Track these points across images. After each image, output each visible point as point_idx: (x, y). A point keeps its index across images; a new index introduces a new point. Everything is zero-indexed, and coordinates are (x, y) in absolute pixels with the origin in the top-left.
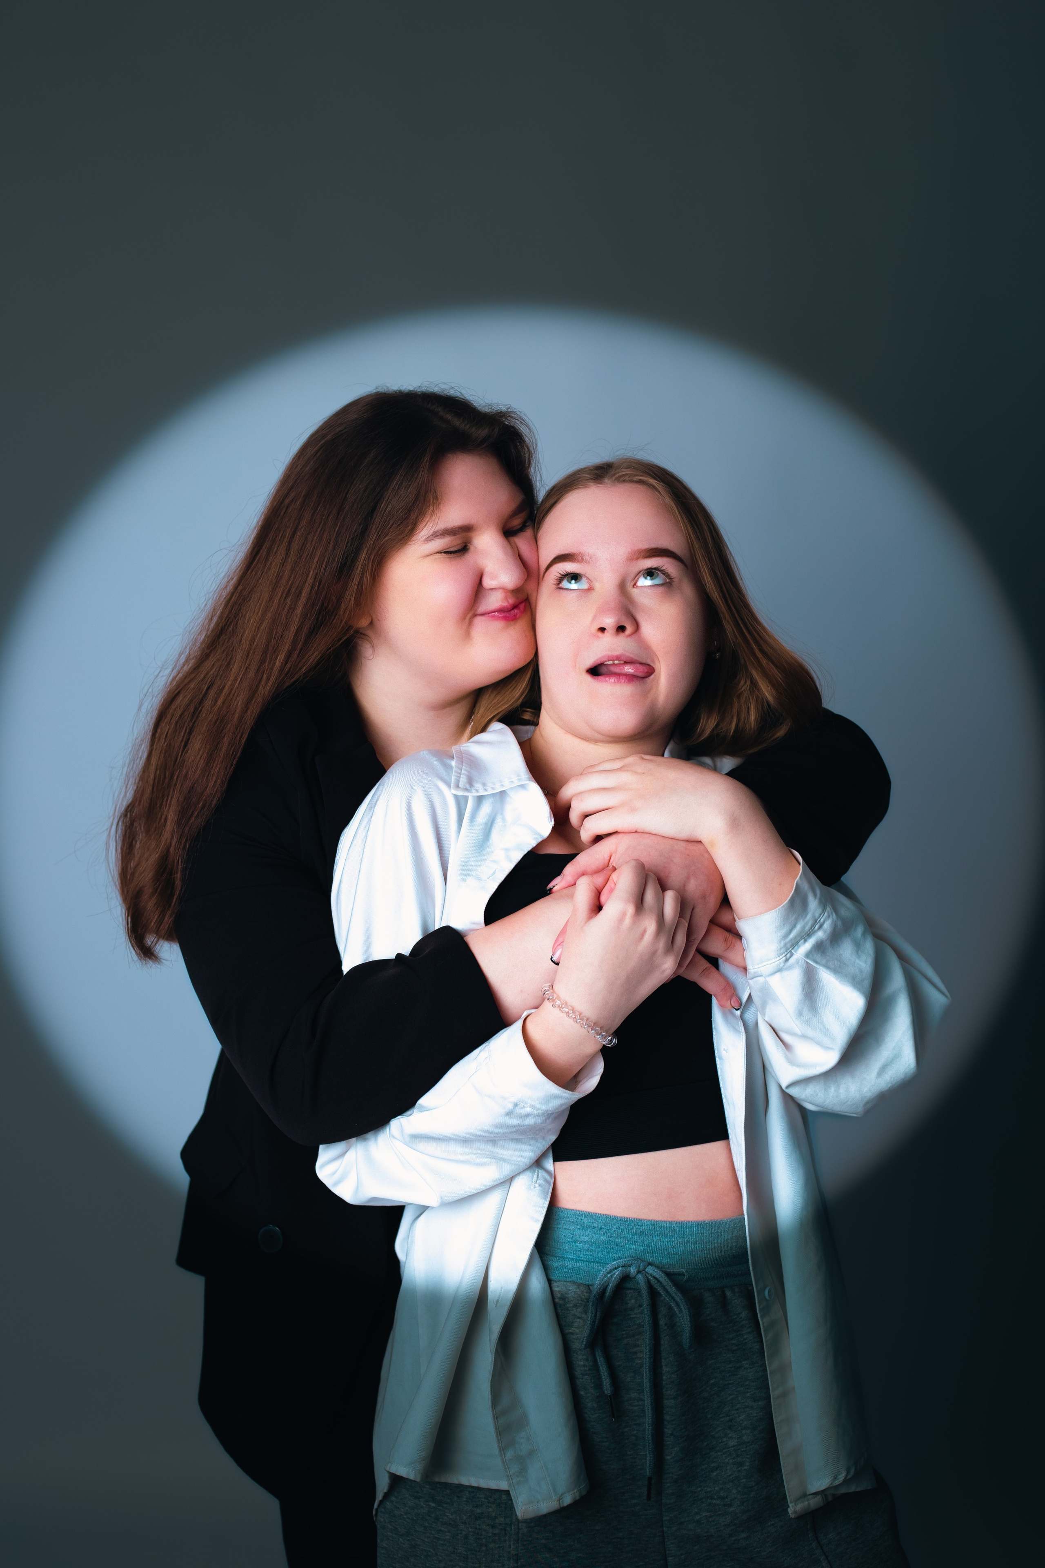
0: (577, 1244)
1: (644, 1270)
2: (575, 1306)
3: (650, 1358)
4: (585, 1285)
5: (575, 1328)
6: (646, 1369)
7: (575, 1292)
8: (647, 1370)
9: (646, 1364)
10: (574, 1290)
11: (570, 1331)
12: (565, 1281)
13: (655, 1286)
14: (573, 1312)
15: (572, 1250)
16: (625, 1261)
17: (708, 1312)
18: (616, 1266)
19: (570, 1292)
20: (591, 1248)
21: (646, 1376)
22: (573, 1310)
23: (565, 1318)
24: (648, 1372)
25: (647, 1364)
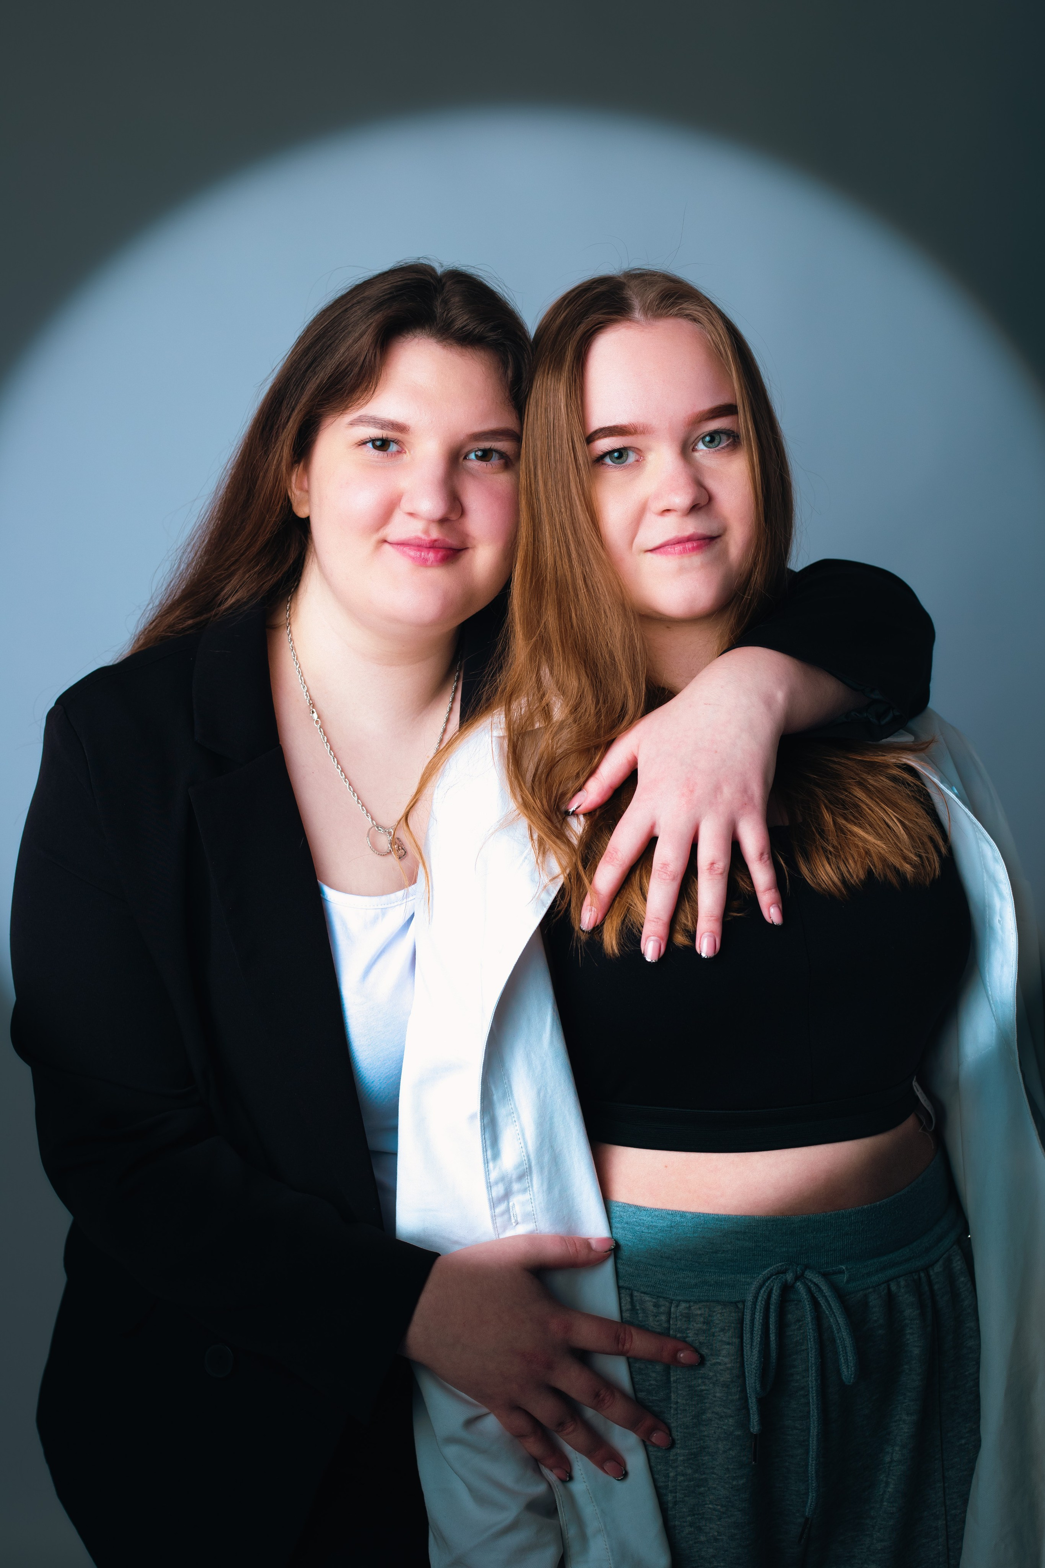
0: (718, 1255)
1: (802, 1275)
2: (723, 1330)
3: (816, 1380)
4: (732, 1302)
5: (723, 1356)
6: (813, 1394)
7: (721, 1313)
8: (815, 1395)
9: (812, 1388)
10: (720, 1311)
11: (717, 1361)
12: (707, 1301)
13: (815, 1295)
14: (720, 1338)
15: (713, 1262)
16: (778, 1267)
17: (875, 1318)
18: (769, 1276)
19: (714, 1314)
20: (735, 1258)
21: (813, 1401)
22: (719, 1335)
23: (710, 1345)
24: (815, 1397)
25: (814, 1388)
